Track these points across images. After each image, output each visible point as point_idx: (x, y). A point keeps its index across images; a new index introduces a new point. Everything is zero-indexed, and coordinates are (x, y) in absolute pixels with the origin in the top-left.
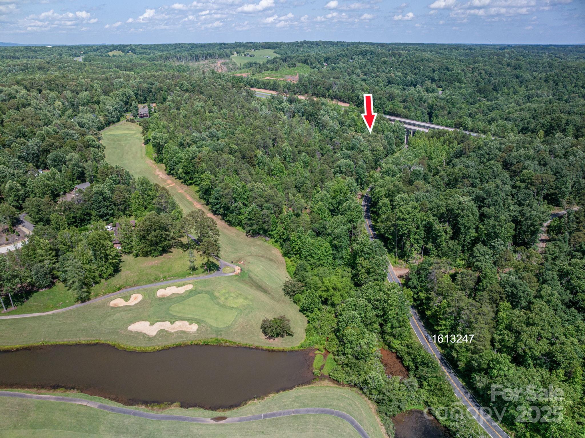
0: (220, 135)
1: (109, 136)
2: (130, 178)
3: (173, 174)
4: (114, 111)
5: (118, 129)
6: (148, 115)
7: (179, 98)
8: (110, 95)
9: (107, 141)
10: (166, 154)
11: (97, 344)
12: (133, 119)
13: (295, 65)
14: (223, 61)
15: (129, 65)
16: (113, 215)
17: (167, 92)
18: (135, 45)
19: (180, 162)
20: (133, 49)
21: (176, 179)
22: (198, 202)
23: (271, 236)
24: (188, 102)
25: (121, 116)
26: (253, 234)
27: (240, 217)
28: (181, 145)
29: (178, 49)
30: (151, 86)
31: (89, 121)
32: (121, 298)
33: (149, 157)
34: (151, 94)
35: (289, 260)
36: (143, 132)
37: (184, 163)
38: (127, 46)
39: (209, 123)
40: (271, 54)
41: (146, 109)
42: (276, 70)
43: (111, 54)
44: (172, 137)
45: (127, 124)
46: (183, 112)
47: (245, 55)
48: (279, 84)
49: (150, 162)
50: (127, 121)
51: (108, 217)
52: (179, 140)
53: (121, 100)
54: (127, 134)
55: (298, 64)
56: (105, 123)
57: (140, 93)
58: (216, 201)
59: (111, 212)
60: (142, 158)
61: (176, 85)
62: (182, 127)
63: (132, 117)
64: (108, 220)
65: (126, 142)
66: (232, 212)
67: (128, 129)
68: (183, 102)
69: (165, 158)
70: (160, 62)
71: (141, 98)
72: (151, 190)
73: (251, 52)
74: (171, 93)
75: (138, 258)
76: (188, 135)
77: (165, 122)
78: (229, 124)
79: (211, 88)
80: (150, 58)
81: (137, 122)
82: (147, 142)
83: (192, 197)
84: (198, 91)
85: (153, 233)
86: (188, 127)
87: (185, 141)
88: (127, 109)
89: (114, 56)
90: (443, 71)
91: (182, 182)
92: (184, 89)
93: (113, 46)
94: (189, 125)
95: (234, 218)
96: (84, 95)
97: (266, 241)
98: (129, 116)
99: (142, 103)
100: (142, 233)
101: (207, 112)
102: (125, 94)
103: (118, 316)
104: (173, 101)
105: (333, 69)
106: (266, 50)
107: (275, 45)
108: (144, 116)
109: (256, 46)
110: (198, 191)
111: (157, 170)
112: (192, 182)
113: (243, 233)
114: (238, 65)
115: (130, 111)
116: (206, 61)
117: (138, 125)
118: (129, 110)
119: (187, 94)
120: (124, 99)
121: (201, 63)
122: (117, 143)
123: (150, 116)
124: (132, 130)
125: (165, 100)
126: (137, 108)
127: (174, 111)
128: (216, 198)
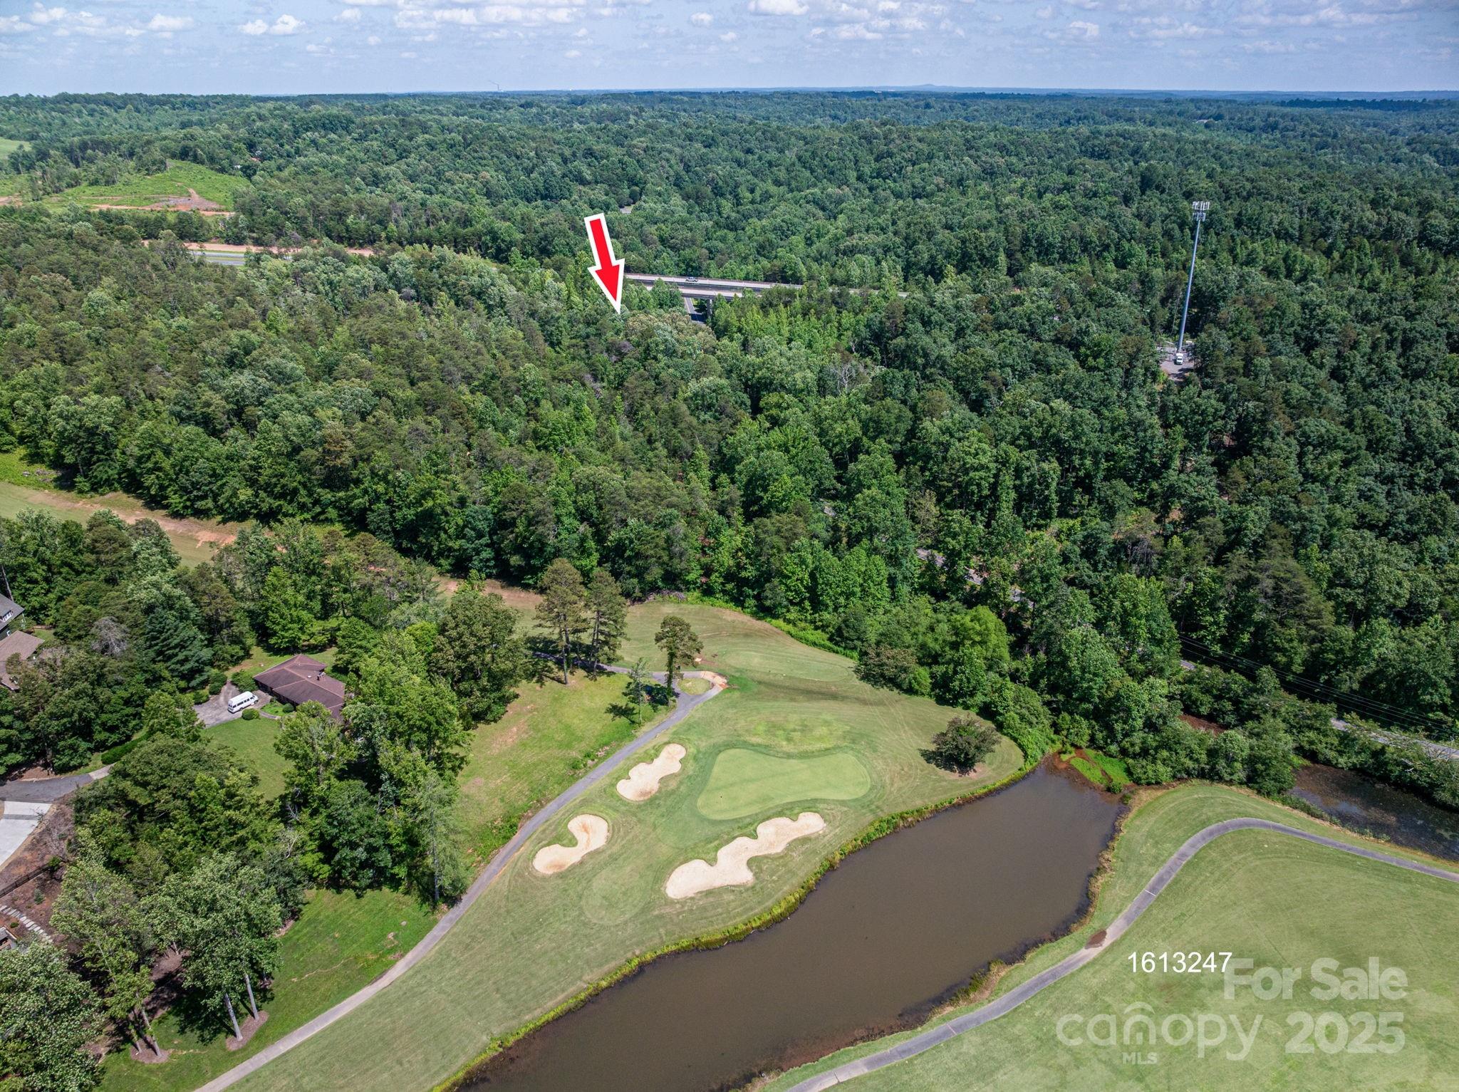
11: (642, 968)
23: (688, 586)
26: (644, 594)
32: (549, 844)
35: (780, 622)
42: (109, 182)
49: (48, 498)
51: (207, 671)
58: (484, 541)
87: (204, 405)
97: (681, 601)
103: (599, 884)
128: (483, 534)
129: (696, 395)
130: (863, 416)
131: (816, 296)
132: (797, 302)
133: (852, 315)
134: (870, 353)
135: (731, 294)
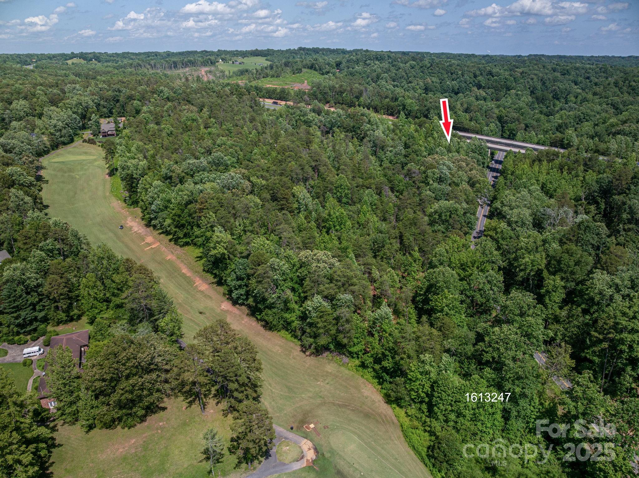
0: (229, 162)
1: (56, 165)
2: (81, 243)
3: (155, 227)
4: (65, 128)
5: (69, 153)
6: (114, 132)
7: (158, 109)
8: (60, 105)
9: (53, 172)
10: (143, 193)
12: (92, 139)
13: (300, 71)
14: (207, 69)
15: (91, 73)
16: (45, 320)
17: (141, 101)
18: (100, 53)
19: (166, 207)
20: (97, 57)
21: (160, 234)
22: (201, 277)
23: (351, 355)
24: (172, 115)
25: (76, 135)
26: (317, 351)
27: (287, 315)
28: (167, 178)
29: (150, 57)
30: (117, 93)
31: (23, 142)
33: (116, 196)
34: (118, 104)
35: (401, 412)
36: (106, 158)
37: (174, 209)
38: (90, 53)
39: (208, 143)
40: (262, 62)
41: (112, 125)
42: (278, 76)
43: (70, 62)
44: (152, 166)
45: (84, 147)
46: (166, 126)
47: (233, 63)
48: (289, 92)
49: (117, 205)
50: (85, 141)
51: (35, 324)
52: (164, 171)
53: (74, 113)
54: (84, 160)
55: (304, 70)
56: (51, 145)
57: (102, 103)
58: (239, 283)
59: (41, 315)
60: (105, 197)
61: (153, 93)
62: (167, 149)
63: (91, 137)
64: (35, 330)
65: (81, 173)
66: (271, 307)
67: (86, 153)
68: (165, 114)
69: (142, 200)
70: (130, 70)
71: (105, 110)
72: (116, 270)
73: (240, 59)
74: (147, 102)
75: (92, 432)
76: (177, 163)
77: (141, 143)
78: (239, 144)
79: (203, 95)
80: (118, 66)
81: (98, 144)
82: (112, 172)
83: (191, 269)
84: (184, 100)
85: (124, 384)
86: (176, 150)
87: (173, 171)
88: (83, 125)
89: (73, 64)
90: (486, 77)
91: (170, 240)
92: (165, 97)
93: (73, 53)
94: (177, 146)
95: (277, 317)
96: (20, 105)
97: (343, 365)
98: (87, 135)
99: (106, 117)
100: (98, 384)
101: (202, 127)
102: (81, 104)
104: (150, 112)
105: (351, 74)
106: (256, 57)
107: (267, 53)
108: (109, 135)
109: (244, 54)
110: (201, 258)
111: (129, 219)
112: (188, 240)
113: (295, 347)
114: (227, 73)
115: (88, 128)
116: (187, 69)
117: (100, 148)
118: (87, 126)
119: (170, 104)
120: (80, 111)
121: (181, 71)
122: (66, 175)
123: (117, 135)
124: (90, 154)
125: (138, 112)
126: (98, 124)
127: (152, 126)
128: (239, 278)
129: (436, 212)
130: (551, 253)
131: (572, 158)
132: (557, 162)
133: (595, 174)
134: (597, 203)
135: (517, 150)
